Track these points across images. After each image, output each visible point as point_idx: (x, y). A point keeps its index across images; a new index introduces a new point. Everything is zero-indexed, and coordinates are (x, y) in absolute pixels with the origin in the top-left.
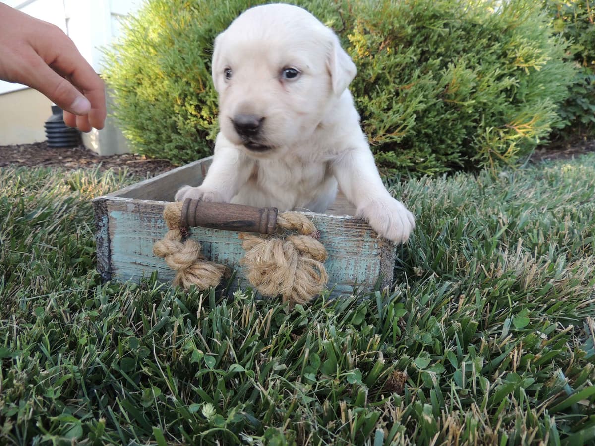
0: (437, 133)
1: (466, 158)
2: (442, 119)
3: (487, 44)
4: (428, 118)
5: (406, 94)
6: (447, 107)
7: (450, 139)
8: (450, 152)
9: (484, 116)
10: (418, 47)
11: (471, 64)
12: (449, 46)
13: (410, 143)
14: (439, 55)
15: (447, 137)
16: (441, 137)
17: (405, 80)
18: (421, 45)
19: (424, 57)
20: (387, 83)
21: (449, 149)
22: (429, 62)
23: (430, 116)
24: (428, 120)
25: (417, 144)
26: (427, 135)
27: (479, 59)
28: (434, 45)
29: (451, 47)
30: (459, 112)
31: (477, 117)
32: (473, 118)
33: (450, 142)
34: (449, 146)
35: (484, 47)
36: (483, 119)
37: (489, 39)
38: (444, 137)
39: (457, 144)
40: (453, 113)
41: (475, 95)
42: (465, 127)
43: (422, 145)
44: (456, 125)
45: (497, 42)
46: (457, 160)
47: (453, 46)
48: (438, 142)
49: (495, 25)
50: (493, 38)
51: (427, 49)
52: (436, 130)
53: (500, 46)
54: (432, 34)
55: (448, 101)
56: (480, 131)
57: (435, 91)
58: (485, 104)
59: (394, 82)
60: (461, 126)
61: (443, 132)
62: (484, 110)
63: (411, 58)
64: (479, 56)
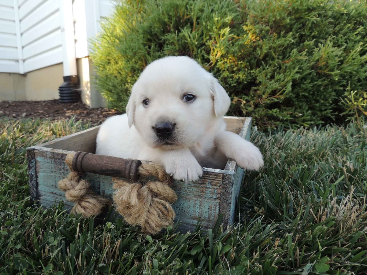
0: (313, 95)
1: (336, 113)
2: (316, 84)
3: (353, 27)
4: (304, 84)
5: (286, 67)
6: (319, 75)
7: (323, 99)
8: (323, 109)
9: (349, 82)
10: (297, 32)
11: (339, 43)
12: (322, 31)
13: (291, 102)
14: (314, 37)
15: (321, 98)
16: (316, 98)
17: (287, 56)
18: (299, 30)
19: (302, 38)
20: (273, 59)
21: (323, 107)
22: (305, 43)
23: (305, 82)
24: (304, 86)
25: (297, 103)
26: (305, 97)
27: (346, 39)
28: (309, 30)
29: (323, 31)
30: (329, 80)
31: (344, 82)
32: (341, 84)
33: (322, 101)
34: (322, 104)
35: (350, 30)
36: (349, 85)
37: (355, 24)
38: (318, 98)
39: (329, 103)
40: (324, 80)
41: (341, 67)
42: (335, 91)
43: (300, 104)
44: (328, 89)
45: (361, 26)
46: (330, 115)
47: (325, 30)
48: (313, 102)
49: (360, 13)
50: (358, 23)
51: (304, 33)
52: (311, 93)
53: (364, 28)
54: (307, 23)
55: (320, 71)
56: (346, 94)
57: (308, 64)
58: (351, 73)
59: (278, 58)
60: (331, 90)
61: (318, 94)
62: (351, 77)
63: (290, 41)
64: (346, 37)
